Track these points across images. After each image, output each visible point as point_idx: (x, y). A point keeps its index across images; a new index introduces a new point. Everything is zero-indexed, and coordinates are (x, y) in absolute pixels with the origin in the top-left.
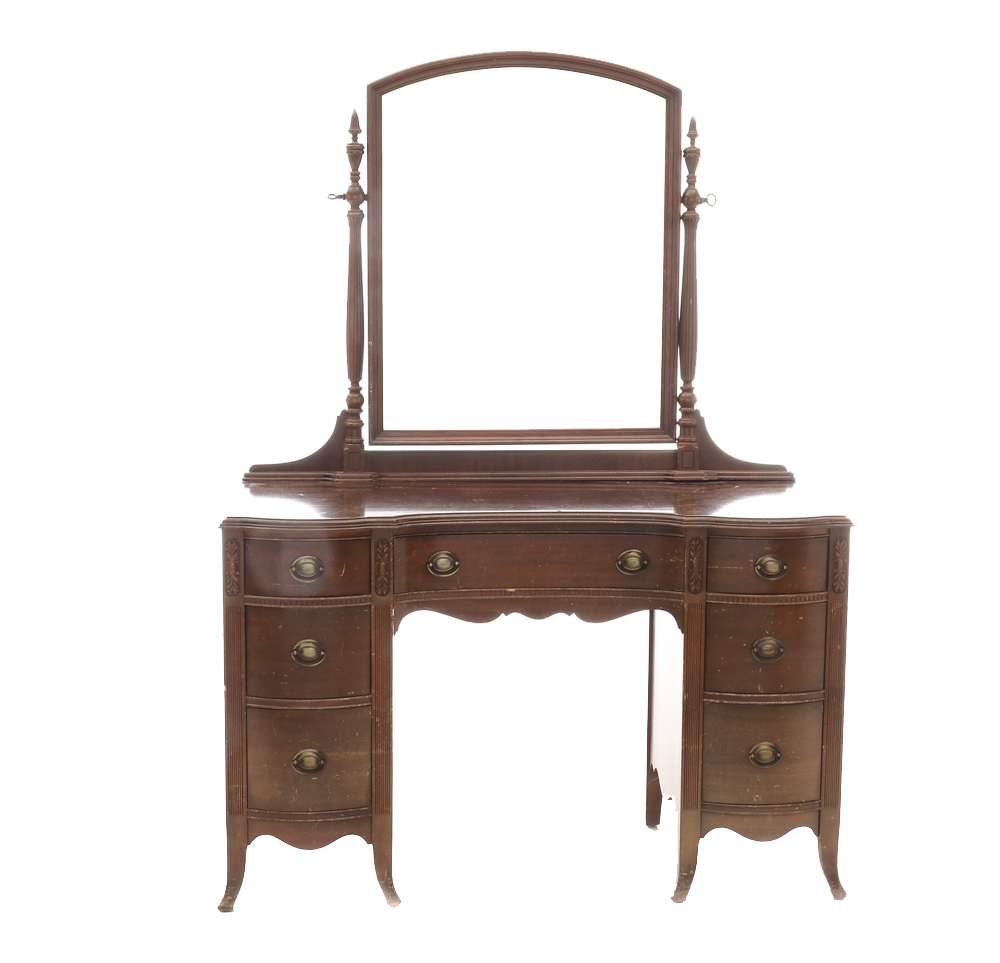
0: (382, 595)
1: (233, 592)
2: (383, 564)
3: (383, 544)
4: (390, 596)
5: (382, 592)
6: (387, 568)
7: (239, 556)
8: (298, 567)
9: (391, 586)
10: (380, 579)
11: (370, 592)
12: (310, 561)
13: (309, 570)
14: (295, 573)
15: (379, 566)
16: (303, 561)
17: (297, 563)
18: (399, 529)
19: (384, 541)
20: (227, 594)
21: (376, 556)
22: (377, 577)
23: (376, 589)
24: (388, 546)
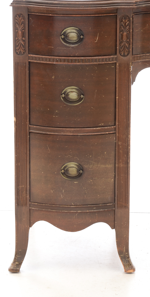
0: (124, 56)
1: (20, 52)
2: (125, 33)
3: (125, 19)
4: (130, 57)
5: (124, 53)
6: (128, 37)
7: (24, 26)
8: (66, 35)
9: (131, 50)
10: (122, 44)
11: (116, 54)
12: (74, 31)
13: (73, 37)
14: (64, 39)
15: (122, 35)
16: (69, 31)
17: (65, 33)
18: (138, 8)
19: (126, 17)
20: (17, 53)
21: (120, 28)
22: (121, 43)
23: (120, 52)
24: (129, 21)
